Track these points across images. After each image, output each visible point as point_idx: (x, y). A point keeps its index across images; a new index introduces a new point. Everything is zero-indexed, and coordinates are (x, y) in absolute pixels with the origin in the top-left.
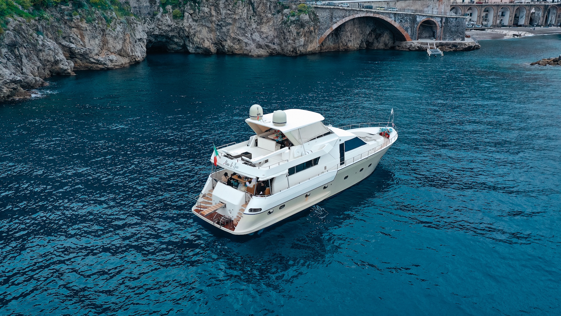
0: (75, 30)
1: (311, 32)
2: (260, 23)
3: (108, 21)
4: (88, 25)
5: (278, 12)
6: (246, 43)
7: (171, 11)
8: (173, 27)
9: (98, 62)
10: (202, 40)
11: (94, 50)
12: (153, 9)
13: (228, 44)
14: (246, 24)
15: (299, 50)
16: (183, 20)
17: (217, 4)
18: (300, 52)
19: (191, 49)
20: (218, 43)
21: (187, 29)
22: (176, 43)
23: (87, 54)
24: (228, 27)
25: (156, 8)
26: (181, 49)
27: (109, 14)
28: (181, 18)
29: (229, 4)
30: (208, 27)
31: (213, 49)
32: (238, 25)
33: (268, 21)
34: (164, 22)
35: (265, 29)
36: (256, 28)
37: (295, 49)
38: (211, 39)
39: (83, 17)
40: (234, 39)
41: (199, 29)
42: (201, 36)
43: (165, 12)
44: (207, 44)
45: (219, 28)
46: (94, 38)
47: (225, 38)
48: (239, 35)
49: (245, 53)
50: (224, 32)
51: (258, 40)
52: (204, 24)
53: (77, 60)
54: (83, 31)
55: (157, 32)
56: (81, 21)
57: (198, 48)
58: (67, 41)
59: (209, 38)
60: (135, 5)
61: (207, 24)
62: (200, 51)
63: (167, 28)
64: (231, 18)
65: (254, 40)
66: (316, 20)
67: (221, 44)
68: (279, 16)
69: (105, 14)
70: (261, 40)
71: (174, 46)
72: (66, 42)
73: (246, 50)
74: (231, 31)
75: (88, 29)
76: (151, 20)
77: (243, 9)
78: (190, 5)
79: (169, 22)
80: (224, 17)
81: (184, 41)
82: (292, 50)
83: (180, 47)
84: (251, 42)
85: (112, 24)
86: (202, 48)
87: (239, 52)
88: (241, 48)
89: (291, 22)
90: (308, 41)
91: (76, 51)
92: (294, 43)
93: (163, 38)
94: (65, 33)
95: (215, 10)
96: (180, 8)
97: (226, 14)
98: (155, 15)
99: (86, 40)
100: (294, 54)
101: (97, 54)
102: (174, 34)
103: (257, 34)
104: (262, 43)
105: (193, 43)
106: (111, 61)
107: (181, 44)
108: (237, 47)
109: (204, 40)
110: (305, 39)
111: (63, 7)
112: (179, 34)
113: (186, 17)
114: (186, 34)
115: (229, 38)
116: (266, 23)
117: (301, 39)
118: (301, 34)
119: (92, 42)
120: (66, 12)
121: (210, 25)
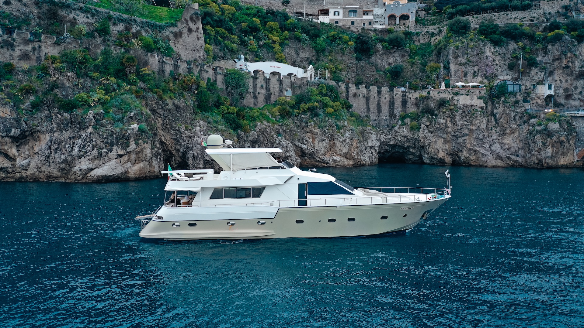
0: (308, 134)
1: (562, 143)
2: (502, 134)
3: (339, 128)
4: (319, 130)
5: (525, 122)
6: (483, 154)
7: (409, 123)
8: (409, 138)
9: (323, 161)
10: (437, 151)
11: (321, 151)
12: (392, 122)
13: (464, 155)
14: (484, 135)
15: (545, 162)
16: (418, 131)
17: (453, 115)
18: (548, 164)
19: (426, 159)
20: (454, 154)
21: (422, 140)
22: (413, 154)
23: (315, 154)
24: (464, 138)
25: (396, 121)
26: (417, 160)
27: (340, 123)
28: (418, 129)
29: (467, 115)
30: (444, 138)
31: (448, 160)
32: (475, 135)
33: (513, 132)
34: (401, 133)
35: (508, 140)
36: (497, 139)
37: (540, 161)
38: (446, 149)
39: (316, 124)
40: (470, 149)
41: (434, 140)
42: (436, 147)
43: (403, 124)
44: (441, 155)
45: (454, 138)
46: (322, 140)
47: (461, 149)
48: (475, 146)
49: (480, 164)
50: (460, 143)
51: (497, 151)
52: (440, 135)
53: (307, 158)
54: (315, 136)
55: (392, 143)
56: (314, 127)
57: (432, 158)
58: (301, 143)
59: (444, 148)
60: (375, 118)
61: (442, 135)
62: (434, 161)
63: (402, 139)
64: (467, 128)
65: (492, 152)
66: (571, 130)
67: (457, 155)
68: (525, 126)
69: (338, 123)
70: (501, 151)
71: (411, 157)
72: (299, 144)
73: (482, 161)
74: (467, 142)
75: (319, 133)
76: (389, 132)
77: (482, 120)
78: (428, 117)
79: (406, 133)
80: (460, 128)
81: (420, 151)
82: (536, 162)
83: (417, 157)
84: (489, 153)
85: (342, 131)
86: (436, 159)
87: (475, 163)
88: (478, 159)
89: (537, 131)
90: (557, 153)
91: (306, 151)
92: (540, 155)
93: (401, 149)
94: (300, 136)
95: (451, 122)
96: (418, 120)
97: (462, 125)
98: (393, 127)
99: (316, 143)
100: (539, 167)
101: (323, 155)
102: (410, 145)
103: (497, 145)
104: (503, 154)
105: (428, 154)
106: (335, 161)
107: (417, 154)
108: (473, 158)
109: (439, 151)
110: (553, 150)
111: (303, 116)
112: (414, 145)
113: (422, 129)
114: (421, 144)
115: (465, 149)
116: (510, 134)
117: (547, 150)
118: (548, 144)
119: (320, 145)
120: (304, 120)
121: (446, 136)
